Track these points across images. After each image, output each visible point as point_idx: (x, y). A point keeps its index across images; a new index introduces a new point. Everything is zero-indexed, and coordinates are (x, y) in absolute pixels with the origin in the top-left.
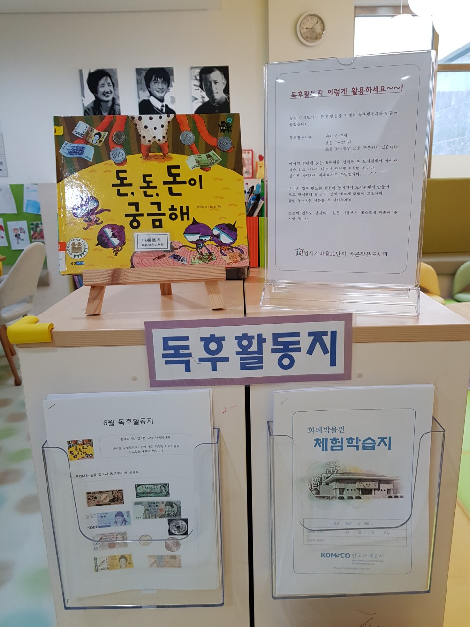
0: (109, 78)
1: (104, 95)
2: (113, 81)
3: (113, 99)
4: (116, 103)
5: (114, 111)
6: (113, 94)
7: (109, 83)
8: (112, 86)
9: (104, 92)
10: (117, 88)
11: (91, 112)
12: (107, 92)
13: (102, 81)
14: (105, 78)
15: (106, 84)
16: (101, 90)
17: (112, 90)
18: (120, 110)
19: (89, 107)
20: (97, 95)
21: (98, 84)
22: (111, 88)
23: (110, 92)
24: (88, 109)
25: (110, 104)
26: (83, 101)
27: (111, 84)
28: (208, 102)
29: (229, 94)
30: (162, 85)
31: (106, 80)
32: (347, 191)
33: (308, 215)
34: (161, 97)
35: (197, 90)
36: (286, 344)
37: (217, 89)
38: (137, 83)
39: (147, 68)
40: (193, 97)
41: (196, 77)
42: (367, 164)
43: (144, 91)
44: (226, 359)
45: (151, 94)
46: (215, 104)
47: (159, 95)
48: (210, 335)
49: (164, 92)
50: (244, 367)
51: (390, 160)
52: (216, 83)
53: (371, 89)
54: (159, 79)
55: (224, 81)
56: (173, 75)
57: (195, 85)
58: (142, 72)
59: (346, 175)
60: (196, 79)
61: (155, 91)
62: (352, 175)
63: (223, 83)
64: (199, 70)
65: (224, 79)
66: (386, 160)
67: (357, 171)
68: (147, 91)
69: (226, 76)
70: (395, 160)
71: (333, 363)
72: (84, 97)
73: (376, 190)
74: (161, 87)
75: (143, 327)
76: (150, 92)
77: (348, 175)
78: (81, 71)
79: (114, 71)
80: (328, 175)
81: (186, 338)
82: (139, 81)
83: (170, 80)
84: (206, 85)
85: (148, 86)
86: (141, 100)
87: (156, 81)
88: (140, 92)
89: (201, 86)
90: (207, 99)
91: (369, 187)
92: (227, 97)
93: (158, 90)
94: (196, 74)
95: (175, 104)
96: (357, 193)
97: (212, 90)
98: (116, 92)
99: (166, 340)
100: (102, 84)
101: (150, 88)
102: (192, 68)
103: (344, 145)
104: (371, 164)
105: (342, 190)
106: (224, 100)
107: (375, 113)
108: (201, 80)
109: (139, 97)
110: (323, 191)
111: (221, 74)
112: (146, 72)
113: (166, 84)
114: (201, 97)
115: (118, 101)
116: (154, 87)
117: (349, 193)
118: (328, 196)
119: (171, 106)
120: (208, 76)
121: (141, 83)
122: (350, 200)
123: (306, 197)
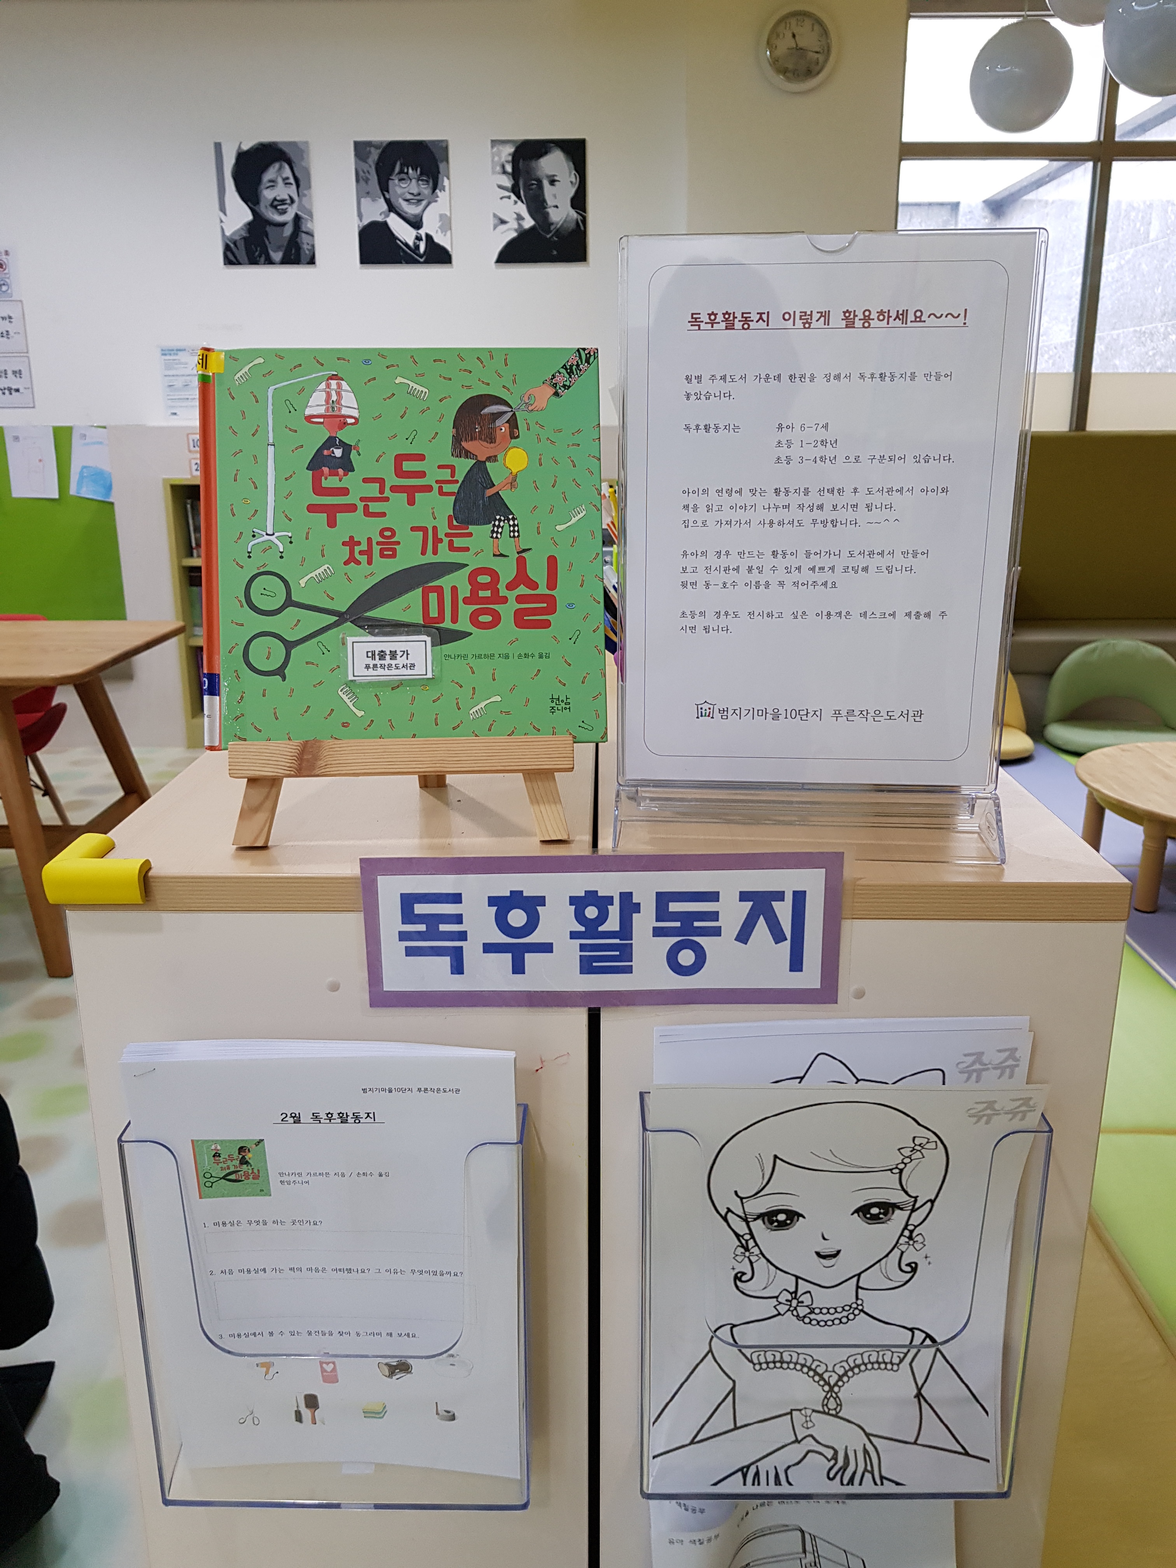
0: (287, 167)
1: (275, 207)
2: (297, 173)
3: (297, 219)
4: (304, 229)
5: (298, 248)
6: (295, 205)
7: (287, 178)
8: (294, 187)
9: (275, 199)
11: (242, 254)
12: (283, 202)
13: (270, 174)
14: (277, 165)
15: (280, 180)
16: (268, 195)
17: (295, 197)
19: (237, 238)
20: (256, 208)
21: (259, 181)
22: (292, 190)
23: (288, 201)
24: (235, 243)
26: (222, 221)
27: (292, 180)
28: (532, 229)
29: (585, 211)
30: (418, 185)
32: (826, 561)
33: (729, 621)
34: (415, 216)
36: (688, 918)
37: (555, 196)
38: (357, 181)
40: (495, 215)
42: (877, 499)
44: (546, 948)
45: (392, 208)
46: (548, 236)
47: (411, 210)
48: (511, 891)
49: (424, 203)
50: (587, 967)
51: (933, 491)
52: (552, 182)
53: (889, 317)
54: (410, 171)
55: (573, 177)
57: (500, 187)
58: (370, 152)
59: (824, 523)
61: (401, 200)
62: (839, 524)
63: (572, 182)
64: (511, 149)
65: (574, 172)
66: (922, 490)
67: (850, 515)
68: (382, 200)
70: (945, 490)
71: (796, 964)
72: (225, 214)
73: (898, 561)
74: (415, 191)
75: (354, 870)
76: (388, 202)
77: (829, 524)
78: (218, 147)
79: (301, 149)
80: (781, 523)
81: (456, 898)
82: (361, 173)
83: (439, 172)
84: (527, 187)
85: (384, 188)
86: (366, 222)
87: (403, 176)
88: (363, 200)
89: (515, 190)
90: (529, 223)
91: (882, 554)
92: (580, 218)
93: (409, 197)
95: (449, 233)
96: (850, 569)
97: (544, 201)
99: (408, 901)
100: (271, 181)
101: (388, 191)
102: (494, 143)
103: (821, 451)
104: (886, 499)
105: (815, 561)
106: (572, 226)
107: (897, 375)
108: (515, 175)
110: (768, 561)
111: (567, 159)
112: (379, 151)
113: (427, 181)
114: (515, 216)
115: (309, 225)
116: (399, 191)
117: (832, 569)
118: (781, 575)
119: (439, 239)
120: (533, 164)
121: (367, 181)
122: (834, 585)
123: (723, 577)
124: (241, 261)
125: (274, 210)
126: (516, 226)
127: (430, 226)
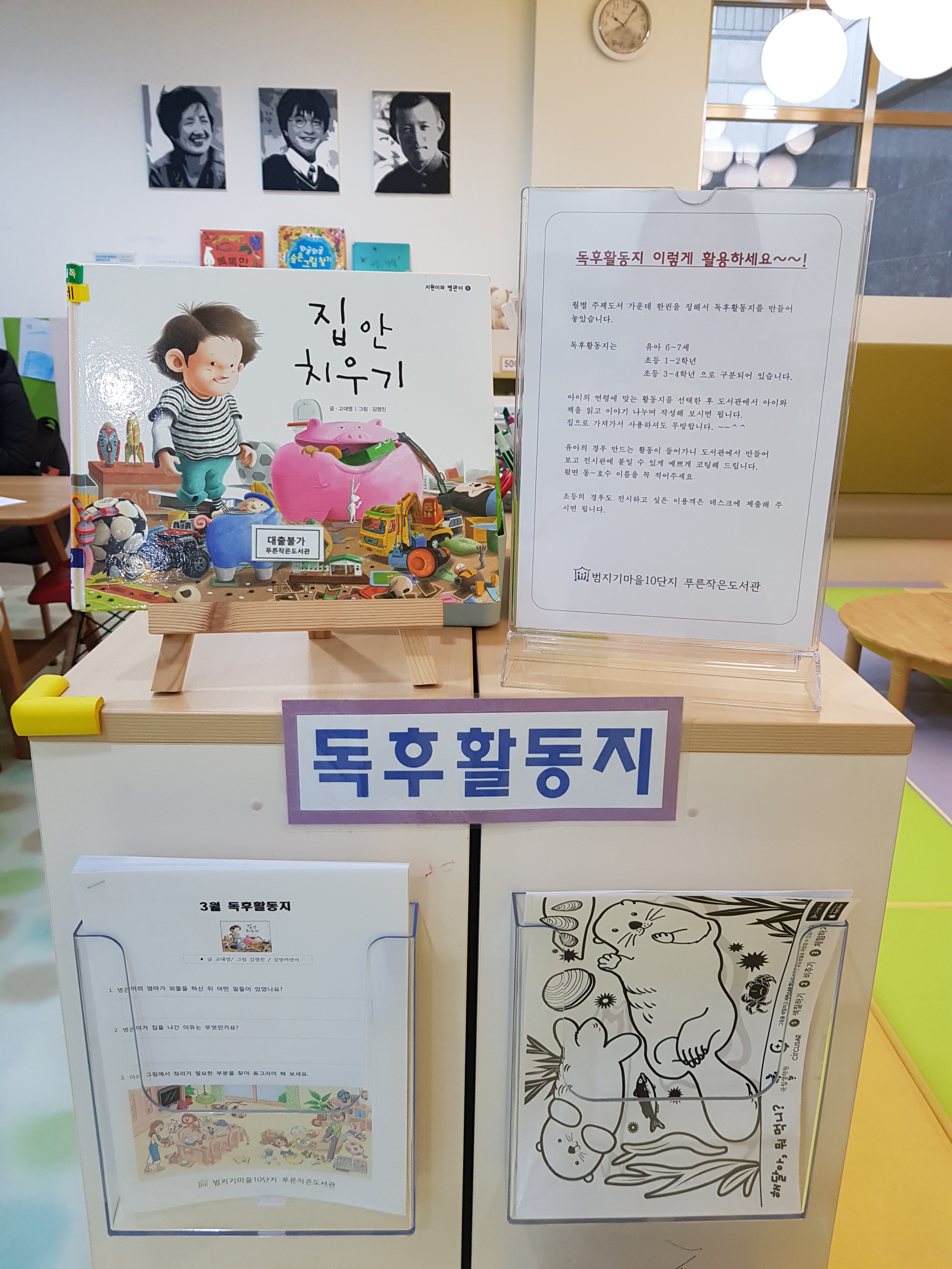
0: (203, 108)
1: (193, 141)
2: (212, 114)
3: (211, 150)
4: (217, 159)
5: (212, 174)
6: (210, 139)
7: (203, 117)
8: (209, 124)
9: (193, 134)
10: (219, 129)
11: (164, 178)
12: (199, 136)
13: (189, 112)
14: (194, 106)
15: (197, 118)
16: (187, 130)
17: (209, 132)
18: (224, 174)
19: (160, 165)
20: (177, 140)
21: (179, 118)
22: (207, 127)
23: (204, 136)
24: (159, 169)
25: (203, 160)
26: (148, 151)
27: (207, 119)
28: (406, 165)
29: (449, 151)
30: (312, 126)
31: (198, 108)
32: (684, 458)
33: (604, 503)
34: (309, 151)
35: (384, 141)
36: (555, 751)
37: (425, 139)
38: (262, 121)
39: (282, 90)
40: (375, 153)
41: (383, 113)
42: (727, 408)
43: (275, 137)
44: (438, 775)
45: (290, 144)
46: (419, 172)
47: (306, 146)
48: (409, 729)
49: (317, 141)
50: (471, 791)
51: (773, 402)
52: (423, 127)
53: (742, 259)
54: (306, 114)
55: (440, 124)
56: (336, 107)
57: (380, 130)
58: (272, 98)
59: (683, 426)
60: (384, 118)
61: (298, 139)
62: (695, 427)
63: (439, 128)
64: (389, 99)
65: (441, 120)
66: (765, 402)
67: (705, 420)
68: (282, 138)
69: (446, 116)
70: (783, 403)
71: (643, 788)
72: (150, 144)
73: (743, 459)
74: (310, 131)
75: (277, 710)
76: (287, 139)
77: (687, 427)
78: (145, 89)
79: (214, 93)
80: (648, 425)
81: (363, 734)
82: (265, 115)
83: (329, 116)
84: (402, 131)
85: (284, 127)
86: (268, 155)
87: (300, 118)
88: (266, 137)
89: (392, 133)
90: (403, 160)
91: (730, 453)
92: (445, 157)
93: (304, 135)
94: (383, 107)
95: (337, 166)
96: (703, 464)
97: (416, 143)
98: (217, 136)
99: (322, 736)
100: (190, 119)
101: (287, 130)
102: (375, 93)
103: (682, 367)
104: (735, 408)
105: (674, 456)
106: (439, 164)
107: (747, 307)
108: (392, 120)
109: (263, 149)
110: (636, 455)
111: (435, 109)
112: (281, 96)
113: (320, 123)
114: (392, 154)
115: (221, 156)
116: (296, 130)
117: (689, 463)
118: (646, 467)
119: (328, 171)
120: (407, 112)
121: (269, 121)
122: (690, 476)
123: (600, 467)
124: (163, 183)
125: (192, 143)
126: (392, 163)
127: (322, 160)
